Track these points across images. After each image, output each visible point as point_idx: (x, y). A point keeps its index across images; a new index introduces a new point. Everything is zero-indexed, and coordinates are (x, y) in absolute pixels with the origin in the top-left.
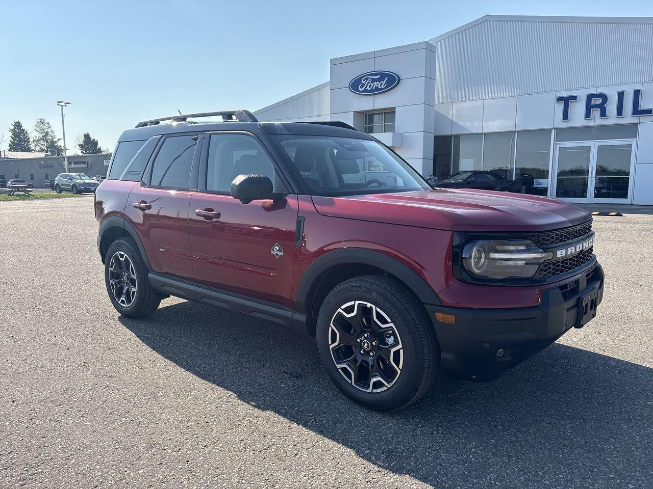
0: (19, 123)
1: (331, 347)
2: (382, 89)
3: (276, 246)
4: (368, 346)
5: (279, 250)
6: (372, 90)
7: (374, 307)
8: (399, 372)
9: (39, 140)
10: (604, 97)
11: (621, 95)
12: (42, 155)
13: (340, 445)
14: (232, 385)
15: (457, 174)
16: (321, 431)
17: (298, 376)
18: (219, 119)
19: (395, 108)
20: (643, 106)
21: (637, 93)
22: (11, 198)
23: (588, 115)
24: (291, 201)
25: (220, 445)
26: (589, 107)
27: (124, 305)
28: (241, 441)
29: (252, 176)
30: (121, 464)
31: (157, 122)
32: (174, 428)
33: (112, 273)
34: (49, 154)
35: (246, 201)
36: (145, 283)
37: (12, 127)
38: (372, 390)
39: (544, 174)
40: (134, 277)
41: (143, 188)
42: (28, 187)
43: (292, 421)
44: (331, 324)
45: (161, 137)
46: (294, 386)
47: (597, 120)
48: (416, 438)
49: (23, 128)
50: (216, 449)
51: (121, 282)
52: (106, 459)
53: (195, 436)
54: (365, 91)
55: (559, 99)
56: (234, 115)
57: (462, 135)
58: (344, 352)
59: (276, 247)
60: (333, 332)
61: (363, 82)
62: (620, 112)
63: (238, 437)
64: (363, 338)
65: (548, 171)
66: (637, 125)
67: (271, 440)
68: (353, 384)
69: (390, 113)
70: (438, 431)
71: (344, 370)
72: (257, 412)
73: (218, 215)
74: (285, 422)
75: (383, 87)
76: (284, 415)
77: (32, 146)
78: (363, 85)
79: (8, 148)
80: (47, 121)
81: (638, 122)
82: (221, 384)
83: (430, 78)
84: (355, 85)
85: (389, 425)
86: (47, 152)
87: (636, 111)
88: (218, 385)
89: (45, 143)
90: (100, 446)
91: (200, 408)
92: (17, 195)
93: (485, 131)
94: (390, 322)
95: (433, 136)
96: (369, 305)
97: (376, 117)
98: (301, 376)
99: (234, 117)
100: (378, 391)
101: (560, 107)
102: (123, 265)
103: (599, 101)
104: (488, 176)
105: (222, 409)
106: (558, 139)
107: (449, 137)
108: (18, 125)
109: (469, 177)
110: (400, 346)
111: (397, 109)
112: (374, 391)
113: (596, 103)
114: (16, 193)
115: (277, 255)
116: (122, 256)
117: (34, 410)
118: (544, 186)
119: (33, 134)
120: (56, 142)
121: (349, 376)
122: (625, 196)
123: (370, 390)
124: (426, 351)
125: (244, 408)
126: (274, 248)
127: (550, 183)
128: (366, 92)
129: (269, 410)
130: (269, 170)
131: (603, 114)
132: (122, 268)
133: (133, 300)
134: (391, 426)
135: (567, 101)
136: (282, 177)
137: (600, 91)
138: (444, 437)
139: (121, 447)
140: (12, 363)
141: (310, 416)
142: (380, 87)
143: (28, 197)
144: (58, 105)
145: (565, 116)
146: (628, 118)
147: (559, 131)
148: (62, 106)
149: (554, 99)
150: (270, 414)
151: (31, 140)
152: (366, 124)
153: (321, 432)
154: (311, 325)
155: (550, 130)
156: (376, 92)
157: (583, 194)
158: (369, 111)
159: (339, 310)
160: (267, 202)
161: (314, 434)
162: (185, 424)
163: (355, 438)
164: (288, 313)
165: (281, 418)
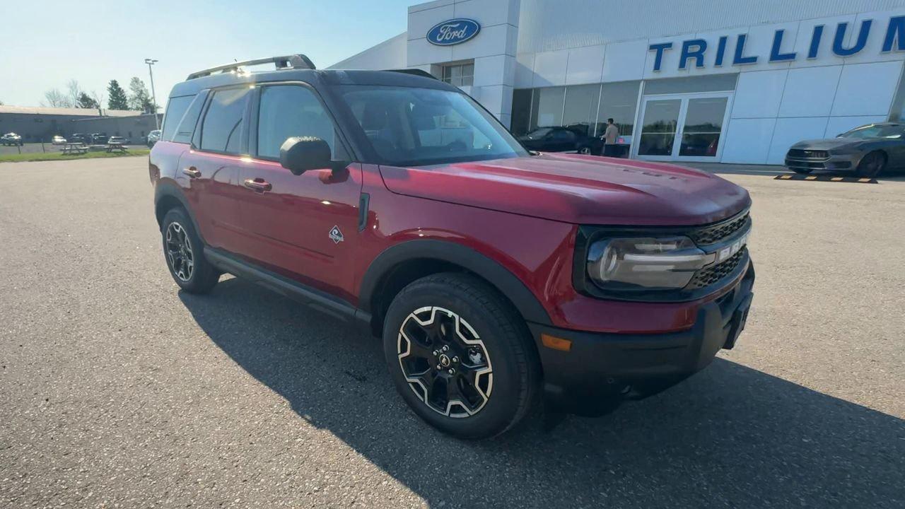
0: (115, 81)
1: (400, 356)
2: (461, 39)
3: (336, 228)
4: (447, 362)
5: (339, 234)
6: (450, 41)
7: (457, 317)
8: (486, 399)
9: (136, 98)
10: (703, 44)
11: (723, 41)
12: (139, 113)
13: (408, 490)
14: (286, 388)
15: (535, 130)
16: (386, 465)
17: (362, 379)
18: (271, 68)
19: (474, 59)
20: (747, 53)
21: (742, 39)
22: (108, 155)
23: (682, 65)
24: (354, 171)
25: (262, 480)
26: (685, 55)
27: (182, 279)
28: (288, 475)
29: (306, 139)
30: (144, 503)
31: (207, 73)
32: (213, 450)
33: (170, 245)
34: (145, 112)
35: (298, 171)
36: (201, 259)
37: (110, 86)
38: (449, 414)
39: (627, 130)
40: (190, 251)
41: (192, 152)
42: (123, 144)
43: (352, 446)
44: (401, 330)
45: (210, 92)
46: (356, 392)
47: (692, 70)
48: (504, 484)
49: (120, 87)
50: (258, 486)
51: (179, 255)
52: (128, 493)
53: (235, 464)
54: (444, 41)
55: (652, 47)
56: (289, 61)
57: (542, 88)
58: (417, 364)
59: (335, 230)
60: (403, 341)
61: (441, 31)
62: (719, 61)
63: (284, 469)
64: (441, 351)
65: (632, 126)
66: (736, 75)
67: (324, 475)
68: (426, 402)
69: (468, 65)
70: (532, 473)
71: (415, 384)
72: (311, 429)
73: (269, 187)
74: (342, 446)
75: (462, 36)
76: (342, 437)
77: (129, 105)
78: (441, 35)
79: (108, 106)
80: (140, 80)
81: (738, 72)
82: (274, 386)
83: (512, 25)
84: (433, 36)
85: (469, 459)
86: (142, 110)
87: (739, 59)
88: (270, 387)
89: (140, 101)
90: (125, 472)
91: (246, 421)
92: (115, 152)
93: (568, 84)
94: (478, 339)
95: (512, 88)
96: (450, 314)
97: (453, 71)
98: (365, 379)
99: (288, 63)
100: (458, 416)
101: (652, 56)
102: (180, 237)
103: (697, 48)
104: (568, 132)
105: (271, 423)
106: (646, 92)
107: (531, 90)
108: (114, 84)
109: (548, 134)
110: (490, 369)
111: (475, 60)
112: (452, 416)
113: (694, 51)
114: (113, 150)
115: (337, 241)
116: (177, 227)
117: (66, 413)
118: (626, 143)
119: (129, 93)
120: (149, 100)
121: (422, 393)
122: (713, 153)
123: (447, 414)
124: (524, 380)
125: (297, 424)
126: (331, 233)
127: (634, 140)
128: (445, 43)
129: (324, 428)
130: (328, 133)
131: (700, 63)
132: (178, 240)
133: (191, 275)
134: (471, 462)
135: (660, 49)
136: (343, 140)
137: (699, 37)
138: (540, 485)
139: (148, 474)
140: (60, 346)
141: (373, 440)
142: (459, 37)
143: (123, 153)
144: (146, 63)
145: (657, 67)
146: (728, 67)
147: (648, 82)
148: (150, 64)
149: (646, 47)
150: (325, 432)
151: (128, 98)
152: (443, 77)
153: (385, 467)
154: (377, 327)
155: (639, 82)
156: (455, 41)
157: (667, 151)
158: (447, 63)
159: (412, 315)
160: (324, 173)
161: (376, 469)
162: (226, 444)
163: (427, 479)
164: (349, 310)
165: (338, 441)
